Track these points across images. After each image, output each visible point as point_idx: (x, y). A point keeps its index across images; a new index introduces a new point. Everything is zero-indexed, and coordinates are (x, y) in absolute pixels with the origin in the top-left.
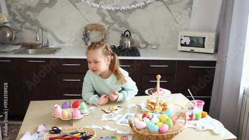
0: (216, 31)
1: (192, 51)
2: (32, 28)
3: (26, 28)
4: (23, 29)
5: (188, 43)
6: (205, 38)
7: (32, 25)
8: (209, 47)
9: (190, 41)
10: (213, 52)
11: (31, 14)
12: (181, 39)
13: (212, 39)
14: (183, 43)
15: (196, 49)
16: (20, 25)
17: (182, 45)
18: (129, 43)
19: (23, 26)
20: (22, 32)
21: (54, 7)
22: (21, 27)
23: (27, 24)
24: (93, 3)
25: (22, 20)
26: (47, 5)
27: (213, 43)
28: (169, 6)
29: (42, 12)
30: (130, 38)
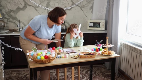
0: (105, 19)
1: (94, 30)
2: (13, 21)
3: (10, 22)
4: (8, 22)
5: (92, 26)
6: (100, 23)
7: (13, 20)
8: (102, 27)
9: (93, 25)
10: (104, 29)
11: (13, 14)
12: (89, 24)
13: (103, 23)
14: (90, 25)
15: (96, 28)
16: (7, 20)
17: (89, 27)
18: (64, 26)
19: (9, 20)
20: (8, 23)
21: (25, 10)
22: (7, 21)
23: (11, 19)
24: (46, 8)
25: (8, 17)
26: (21, 9)
27: (104, 25)
28: (82, 9)
29: (19, 13)
30: (64, 24)
